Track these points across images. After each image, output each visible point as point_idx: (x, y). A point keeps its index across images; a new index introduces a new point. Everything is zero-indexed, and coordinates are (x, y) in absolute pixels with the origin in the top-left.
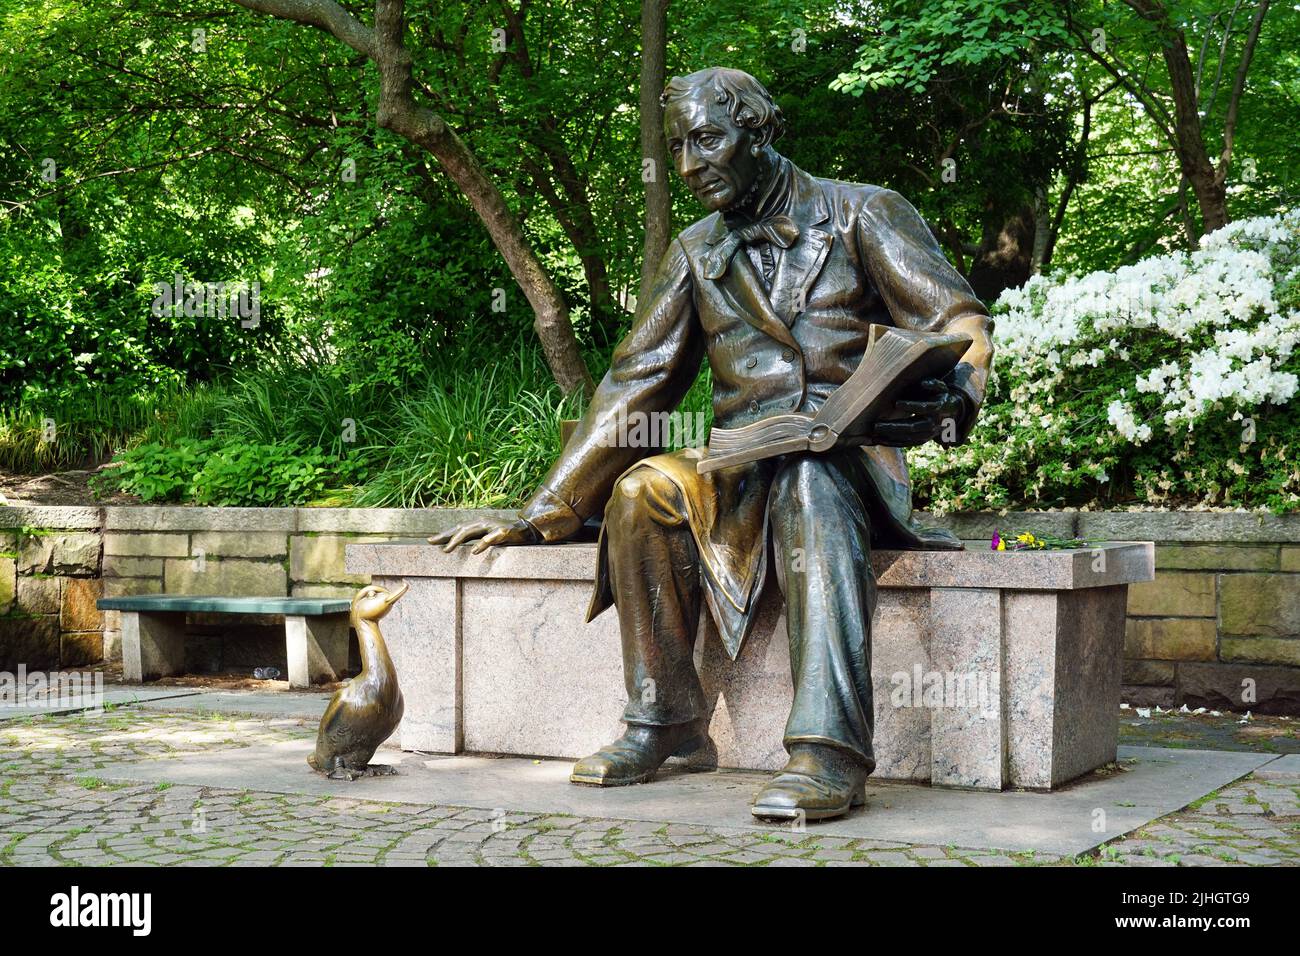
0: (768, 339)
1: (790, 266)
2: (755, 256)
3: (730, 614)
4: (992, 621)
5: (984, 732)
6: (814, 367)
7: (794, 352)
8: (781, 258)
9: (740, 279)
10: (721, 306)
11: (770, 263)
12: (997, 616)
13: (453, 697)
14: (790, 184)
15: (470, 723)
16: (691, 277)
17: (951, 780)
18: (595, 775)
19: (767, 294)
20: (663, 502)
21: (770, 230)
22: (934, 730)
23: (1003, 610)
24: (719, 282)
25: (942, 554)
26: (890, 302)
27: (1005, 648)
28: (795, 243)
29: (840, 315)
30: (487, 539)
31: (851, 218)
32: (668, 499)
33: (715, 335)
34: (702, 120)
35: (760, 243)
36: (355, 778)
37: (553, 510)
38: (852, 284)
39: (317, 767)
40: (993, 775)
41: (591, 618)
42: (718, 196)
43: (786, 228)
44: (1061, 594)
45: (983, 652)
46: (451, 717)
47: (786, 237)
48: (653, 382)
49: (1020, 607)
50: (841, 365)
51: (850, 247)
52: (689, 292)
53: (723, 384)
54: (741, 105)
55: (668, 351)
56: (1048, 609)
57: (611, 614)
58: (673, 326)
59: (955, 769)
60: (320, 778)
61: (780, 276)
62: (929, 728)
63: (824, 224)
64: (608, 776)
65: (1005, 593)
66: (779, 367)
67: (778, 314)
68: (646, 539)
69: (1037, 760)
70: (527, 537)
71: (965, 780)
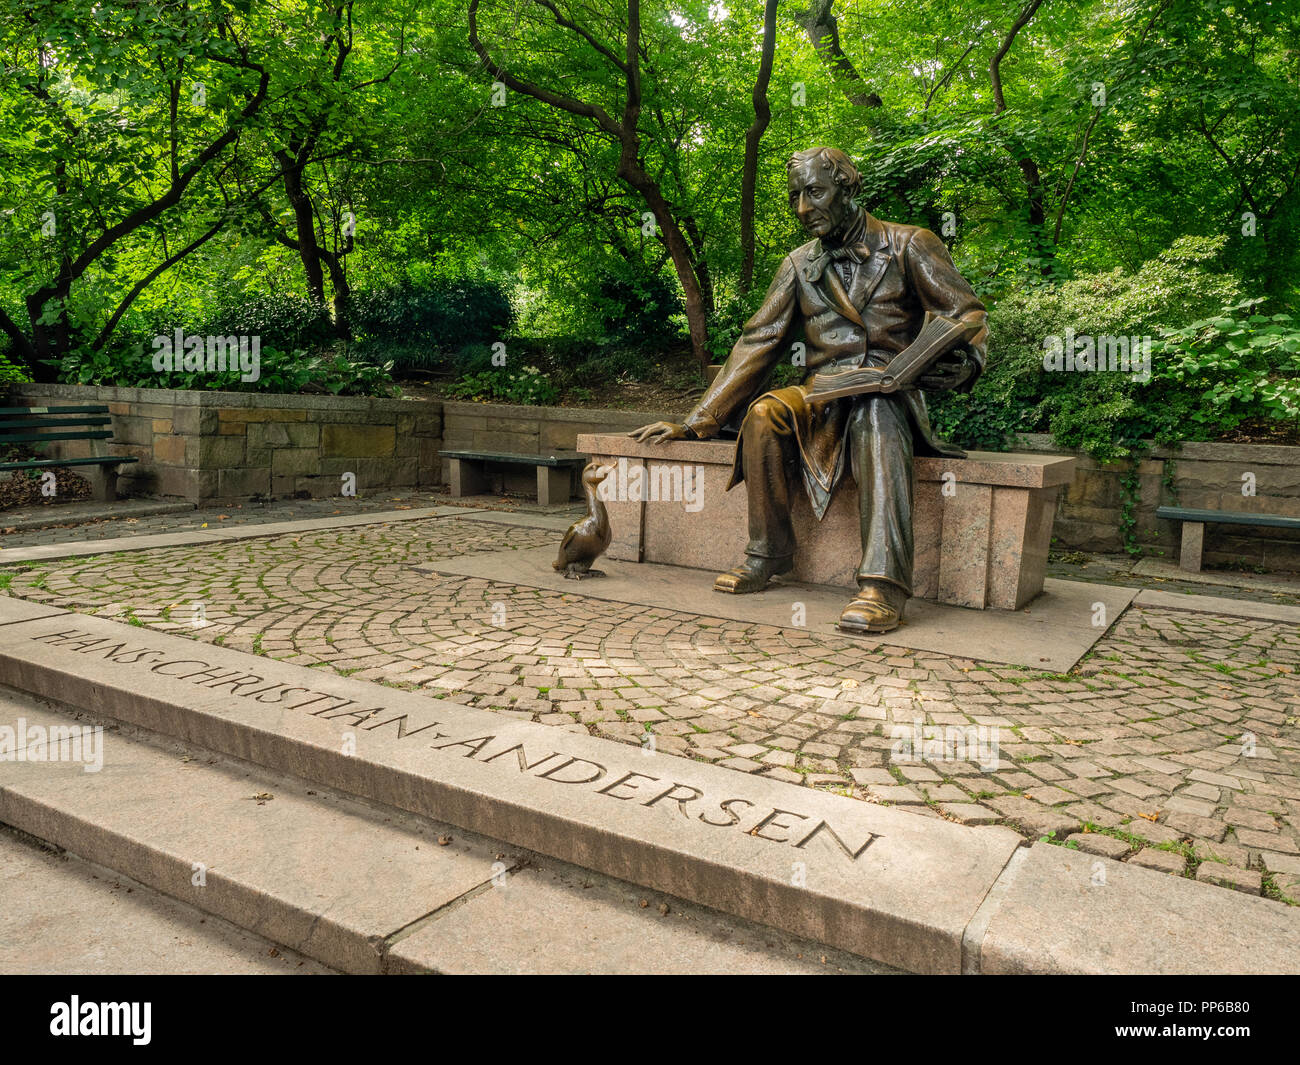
0: (844, 320)
1: (861, 276)
2: (840, 268)
3: (818, 490)
4: (985, 505)
5: (975, 574)
6: (873, 339)
7: (861, 330)
8: (855, 269)
9: (829, 283)
10: (814, 299)
11: (848, 272)
12: (989, 502)
13: (639, 529)
14: (865, 224)
15: (649, 544)
16: (796, 281)
17: (951, 601)
18: (731, 586)
19: (847, 292)
20: (780, 420)
21: (850, 252)
22: (942, 570)
23: (993, 498)
24: (815, 284)
25: (955, 461)
26: (924, 300)
27: (992, 521)
28: (866, 261)
29: (894, 307)
30: (663, 435)
31: (902, 247)
32: (783, 418)
33: (809, 318)
34: (813, 180)
35: (843, 260)
36: (581, 578)
37: (705, 420)
38: (901, 288)
39: (558, 569)
40: (979, 599)
41: (728, 489)
42: (820, 228)
43: (861, 250)
44: (1032, 491)
45: (978, 523)
46: (636, 540)
47: (861, 256)
48: (769, 344)
49: (1003, 497)
50: (891, 339)
51: (902, 266)
52: (795, 290)
53: (813, 348)
54: (839, 171)
55: (779, 326)
56: (1022, 500)
57: (742, 487)
58: (783, 311)
59: (953, 594)
60: (560, 577)
61: (855, 281)
62: (938, 567)
63: (885, 250)
64: (736, 588)
65: (995, 487)
66: (850, 337)
67: (853, 304)
68: (768, 443)
69: (1008, 594)
70: (690, 435)
71: (960, 602)
